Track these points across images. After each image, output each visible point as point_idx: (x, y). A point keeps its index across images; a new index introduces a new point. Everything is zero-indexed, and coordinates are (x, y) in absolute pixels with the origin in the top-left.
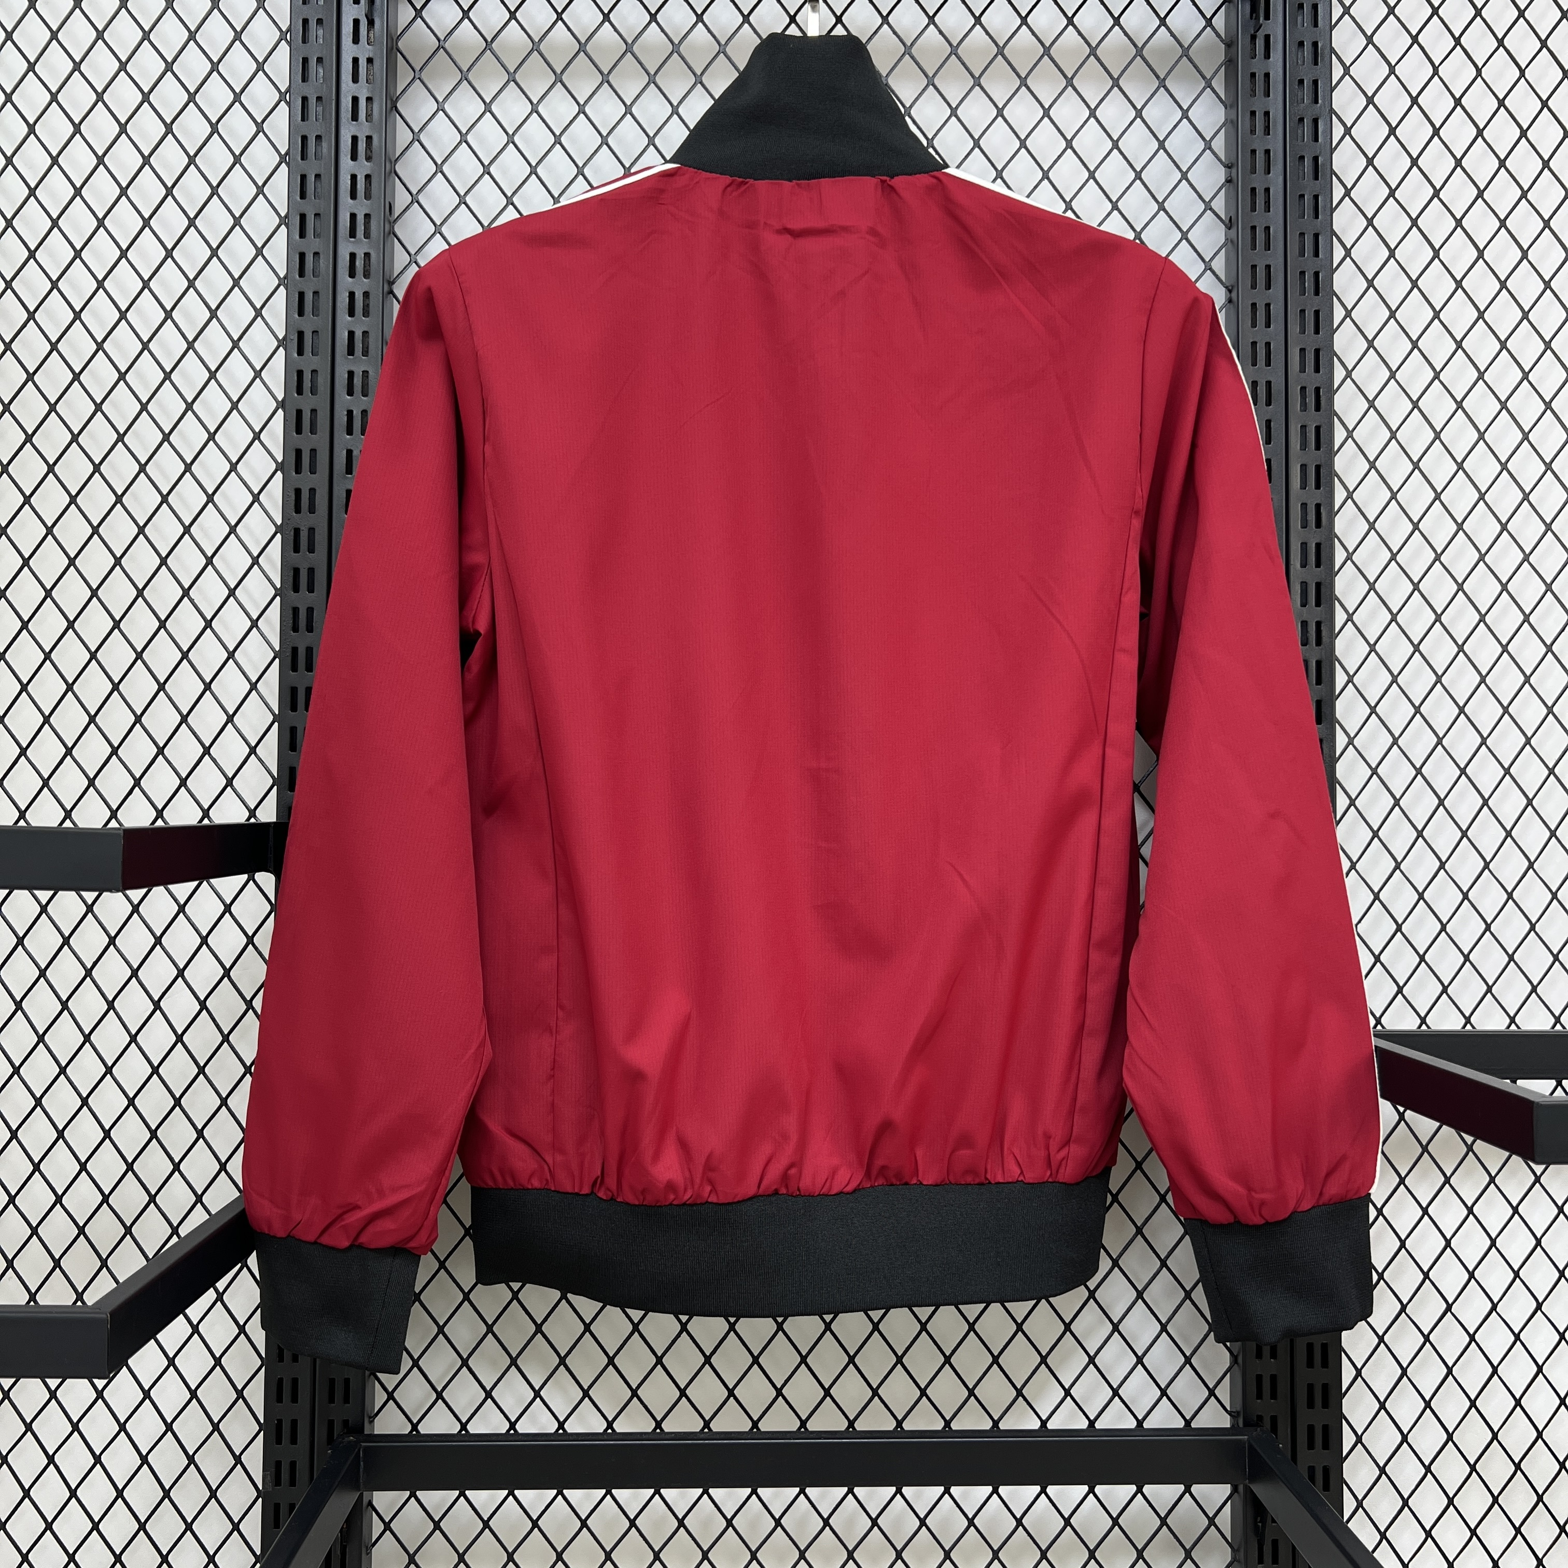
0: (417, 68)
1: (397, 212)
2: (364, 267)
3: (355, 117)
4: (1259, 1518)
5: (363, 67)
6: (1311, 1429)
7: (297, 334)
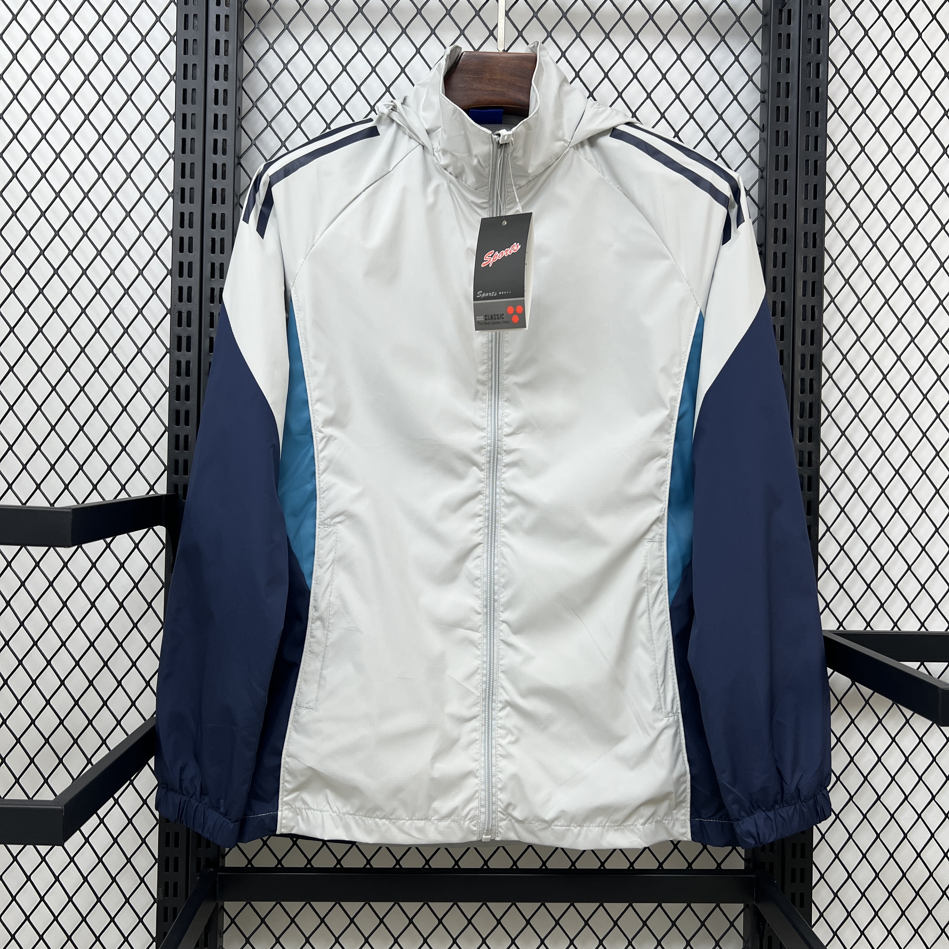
0: (257, 22)
1: (243, 113)
2: (223, 147)
3: (217, 53)
4: (761, 923)
5: (223, 21)
6: (794, 870)
7: (180, 190)
